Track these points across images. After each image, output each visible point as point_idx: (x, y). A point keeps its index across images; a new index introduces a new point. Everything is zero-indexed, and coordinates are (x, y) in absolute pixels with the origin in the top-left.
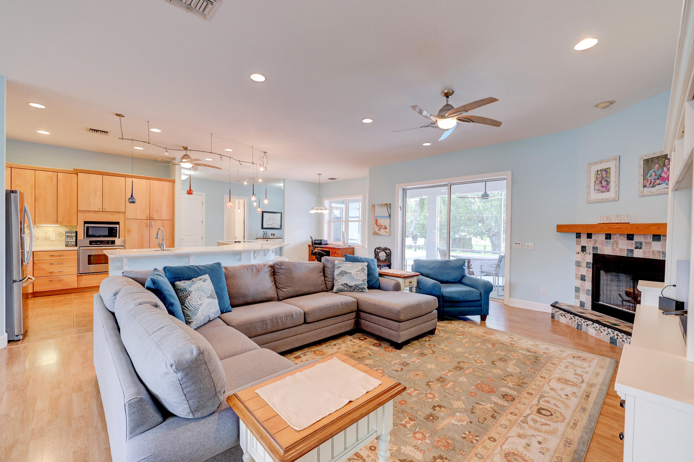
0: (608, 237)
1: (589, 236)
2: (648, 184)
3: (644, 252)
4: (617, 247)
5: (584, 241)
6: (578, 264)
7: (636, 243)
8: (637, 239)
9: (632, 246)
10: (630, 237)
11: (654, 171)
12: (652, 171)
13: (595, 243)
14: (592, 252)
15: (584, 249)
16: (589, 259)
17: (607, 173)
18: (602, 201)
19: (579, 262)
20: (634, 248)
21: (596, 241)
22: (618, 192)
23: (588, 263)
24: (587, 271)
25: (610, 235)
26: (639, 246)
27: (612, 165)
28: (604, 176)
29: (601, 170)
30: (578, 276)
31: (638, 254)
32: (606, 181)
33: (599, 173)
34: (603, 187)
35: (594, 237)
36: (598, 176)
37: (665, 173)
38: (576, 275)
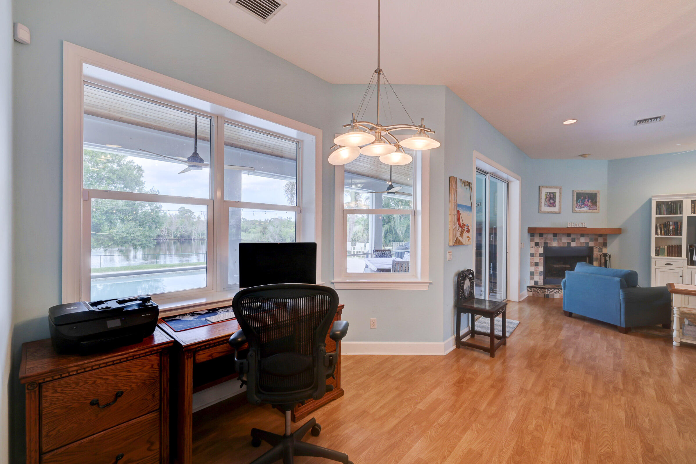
0: (555, 235)
1: (541, 235)
2: (578, 206)
3: (577, 244)
4: (561, 241)
5: (537, 239)
6: (532, 255)
7: (572, 238)
8: (572, 236)
9: (570, 241)
10: (569, 235)
11: (581, 200)
12: (579, 200)
13: (545, 240)
14: (543, 246)
15: (537, 244)
16: (541, 250)
17: (553, 195)
18: (551, 213)
19: (533, 254)
20: (571, 242)
21: (546, 239)
22: (560, 208)
23: (540, 254)
24: (540, 259)
25: (556, 234)
26: (573, 240)
27: (557, 191)
28: (552, 196)
29: (549, 192)
30: (532, 264)
31: (573, 245)
32: (553, 200)
33: (548, 194)
34: (551, 204)
35: (545, 236)
36: (548, 196)
37: (587, 202)
38: (531, 263)
